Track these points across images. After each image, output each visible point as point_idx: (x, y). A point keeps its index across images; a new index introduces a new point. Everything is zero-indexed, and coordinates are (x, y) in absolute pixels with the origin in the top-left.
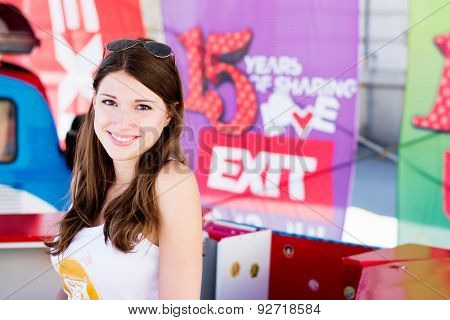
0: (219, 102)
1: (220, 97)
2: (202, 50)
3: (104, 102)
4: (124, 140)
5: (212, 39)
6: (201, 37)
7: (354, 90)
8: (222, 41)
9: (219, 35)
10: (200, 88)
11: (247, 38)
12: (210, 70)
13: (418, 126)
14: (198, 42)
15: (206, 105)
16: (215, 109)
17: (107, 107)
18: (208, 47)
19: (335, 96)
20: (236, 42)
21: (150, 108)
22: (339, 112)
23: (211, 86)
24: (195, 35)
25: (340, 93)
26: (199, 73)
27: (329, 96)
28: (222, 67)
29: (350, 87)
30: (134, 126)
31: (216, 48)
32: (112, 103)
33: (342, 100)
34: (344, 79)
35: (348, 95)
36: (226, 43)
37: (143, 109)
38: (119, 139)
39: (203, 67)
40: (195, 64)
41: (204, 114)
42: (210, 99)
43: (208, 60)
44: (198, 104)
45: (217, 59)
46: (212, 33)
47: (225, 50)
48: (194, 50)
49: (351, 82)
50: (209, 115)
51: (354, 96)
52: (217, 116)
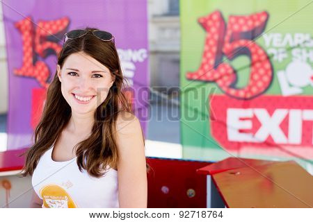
0: (46, 69)
1: (47, 65)
2: (33, 33)
3: (69, 73)
4: (85, 99)
5: (40, 25)
6: (32, 24)
7: (145, 56)
8: (47, 26)
9: (45, 22)
10: (31, 60)
11: (66, 23)
12: (39, 47)
13: (190, 79)
14: (30, 28)
15: (36, 72)
16: (43, 74)
17: (71, 77)
18: (37, 30)
19: (132, 61)
20: (58, 27)
21: (101, 76)
22: (136, 72)
23: (40, 59)
24: (27, 23)
25: (135, 59)
26: (31, 49)
27: (127, 61)
28: (48, 44)
29: (142, 55)
30: (92, 89)
31: (43, 32)
32: (75, 74)
33: (136, 64)
34: (138, 50)
35: (141, 60)
36: (51, 28)
37: (97, 77)
38: (81, 99)
39: (33, 45)
40: (28, 44)
41: (35, 78)
42: (39, 67)
43: (37, 40)
44: (30, 71)
45: (44, 39)
46: (40, 21)
47: (50, 33)
48: (27, 33)
49: (143, 51)
50: (39, 78)
51: (146, 61)
52: (45, 79)
